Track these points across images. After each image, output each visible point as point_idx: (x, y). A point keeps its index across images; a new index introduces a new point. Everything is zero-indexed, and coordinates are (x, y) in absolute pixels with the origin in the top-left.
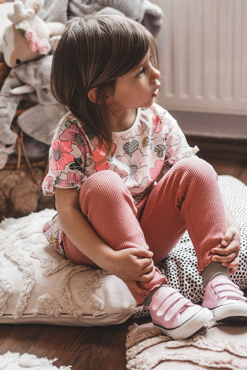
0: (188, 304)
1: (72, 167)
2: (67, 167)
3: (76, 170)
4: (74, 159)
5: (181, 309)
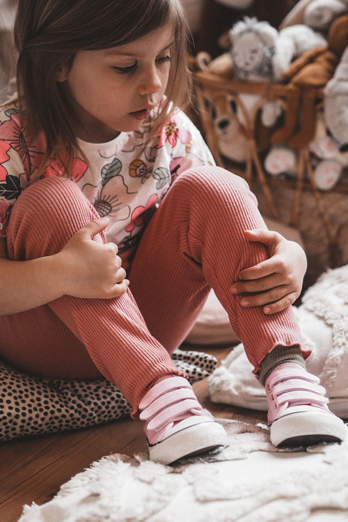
0: (194, 411)
4: (7, 177)
5: (179, 416)
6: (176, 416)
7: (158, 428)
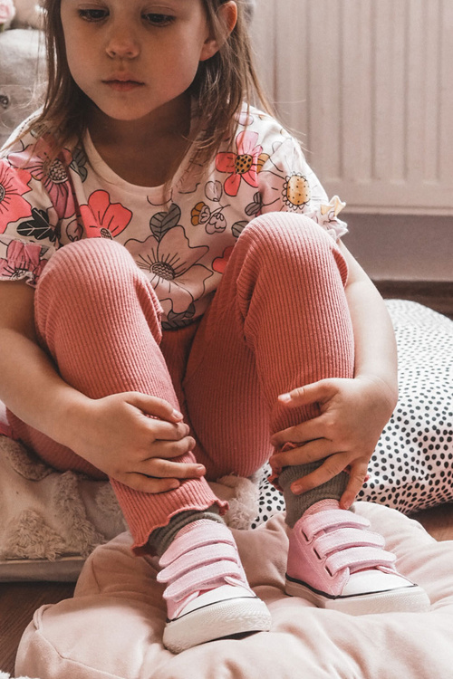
0: (228, 578)
1: (23, 229)
2: (13, 227)
3: (33, 238)
4: (32, 211)
5: (208, 583)
6: (204, 584)
7: (177, 597)
